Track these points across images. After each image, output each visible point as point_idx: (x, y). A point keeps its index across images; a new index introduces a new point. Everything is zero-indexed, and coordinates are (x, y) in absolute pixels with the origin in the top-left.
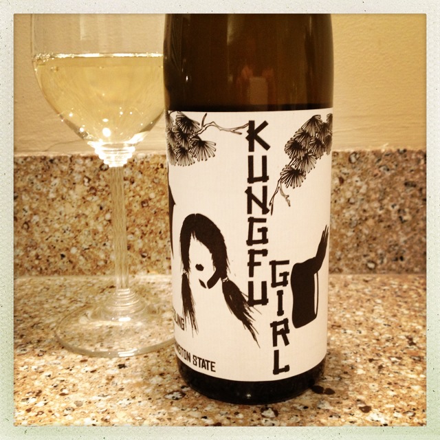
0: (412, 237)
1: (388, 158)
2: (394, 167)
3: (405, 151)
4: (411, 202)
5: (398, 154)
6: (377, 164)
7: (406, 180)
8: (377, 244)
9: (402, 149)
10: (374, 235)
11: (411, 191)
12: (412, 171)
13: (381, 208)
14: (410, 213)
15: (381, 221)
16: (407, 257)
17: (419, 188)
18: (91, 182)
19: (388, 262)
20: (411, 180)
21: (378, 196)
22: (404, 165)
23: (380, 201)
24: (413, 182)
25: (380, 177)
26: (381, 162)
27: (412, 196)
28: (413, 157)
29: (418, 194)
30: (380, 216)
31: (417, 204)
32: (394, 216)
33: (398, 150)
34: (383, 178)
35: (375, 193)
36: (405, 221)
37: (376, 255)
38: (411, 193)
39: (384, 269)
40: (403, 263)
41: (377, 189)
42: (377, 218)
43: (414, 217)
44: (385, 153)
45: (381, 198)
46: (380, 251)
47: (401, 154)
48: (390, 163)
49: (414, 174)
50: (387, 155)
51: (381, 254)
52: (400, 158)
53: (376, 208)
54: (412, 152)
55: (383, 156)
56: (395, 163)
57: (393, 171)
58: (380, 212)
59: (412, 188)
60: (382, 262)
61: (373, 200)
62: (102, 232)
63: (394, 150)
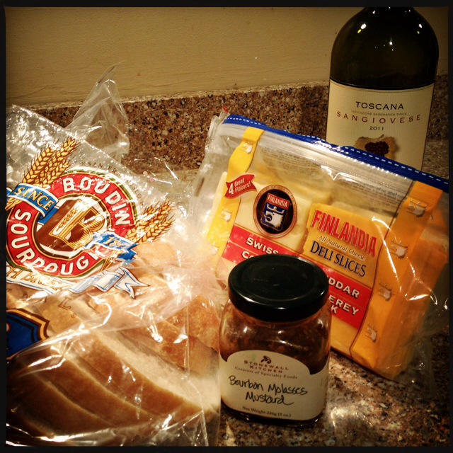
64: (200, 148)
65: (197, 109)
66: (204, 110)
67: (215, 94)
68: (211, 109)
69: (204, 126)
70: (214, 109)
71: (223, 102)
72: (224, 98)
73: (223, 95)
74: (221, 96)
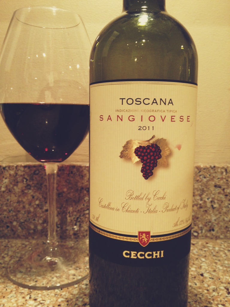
0: (219, 218)
1: (205, 171)
2: (208, 176)
3: (214, 167)
4: (218, 197)
5: (210, 169)
6: (199, 174)
7: (215, 183)
8: (199, 221)
9: (212, 166)
10: (197, 216)
11: (218, 190)
12: (219, 178)
13: (201, 200)
14: (218, 203)
15: (201, 207)
16: (216, 229)
17: (222, 189)
18: (28, 182)
19: (205, 232)
20: (218, 184)
21: (199, 192)
22: (214, 175)
23: (200, 195)
24: (219, 185)
25: (200, 182)
26: (201, 173)
27: (219, 193)
28: (219, 170)
29: (222, 192)
30: (200, 204)
31: (221, 198)
32: (209, 205)
33: (211, 166)
34: (202, 182)
35: (198, 191)
36: (215, 208)
37: (199, 227)
38: (218, 191)
39: (203, 236)
40: (214, 233)
41: (199, 189)
42: (199, 206)
43: (220, 205)
44: (203, 168)
45: (201, 194)
46: (200, 226)
47: (212, 168)
48: (206, 174)
49: (220, 181)
50: (204, 169)
51: (201, 227)
52: (212, 171)
53: (198, 200)
54: (219, 168)
55: (202, 170)
56: (209, 174)
57: (208, 179)
58: (201, 202)
59: (219, 188)
60: (202, 232)
61: (196, 195)
62: (33, 212)
63: (208, 166)
64: (198, 218)
65: (198, 178)
66: (205, 180)
67: (217, 165)
68: (212, 180)
69: (204, 196)
70: (216, 180)
71: (224, 173)
72: (226, 170)
73: (226, 167)
74: (223, 168)
